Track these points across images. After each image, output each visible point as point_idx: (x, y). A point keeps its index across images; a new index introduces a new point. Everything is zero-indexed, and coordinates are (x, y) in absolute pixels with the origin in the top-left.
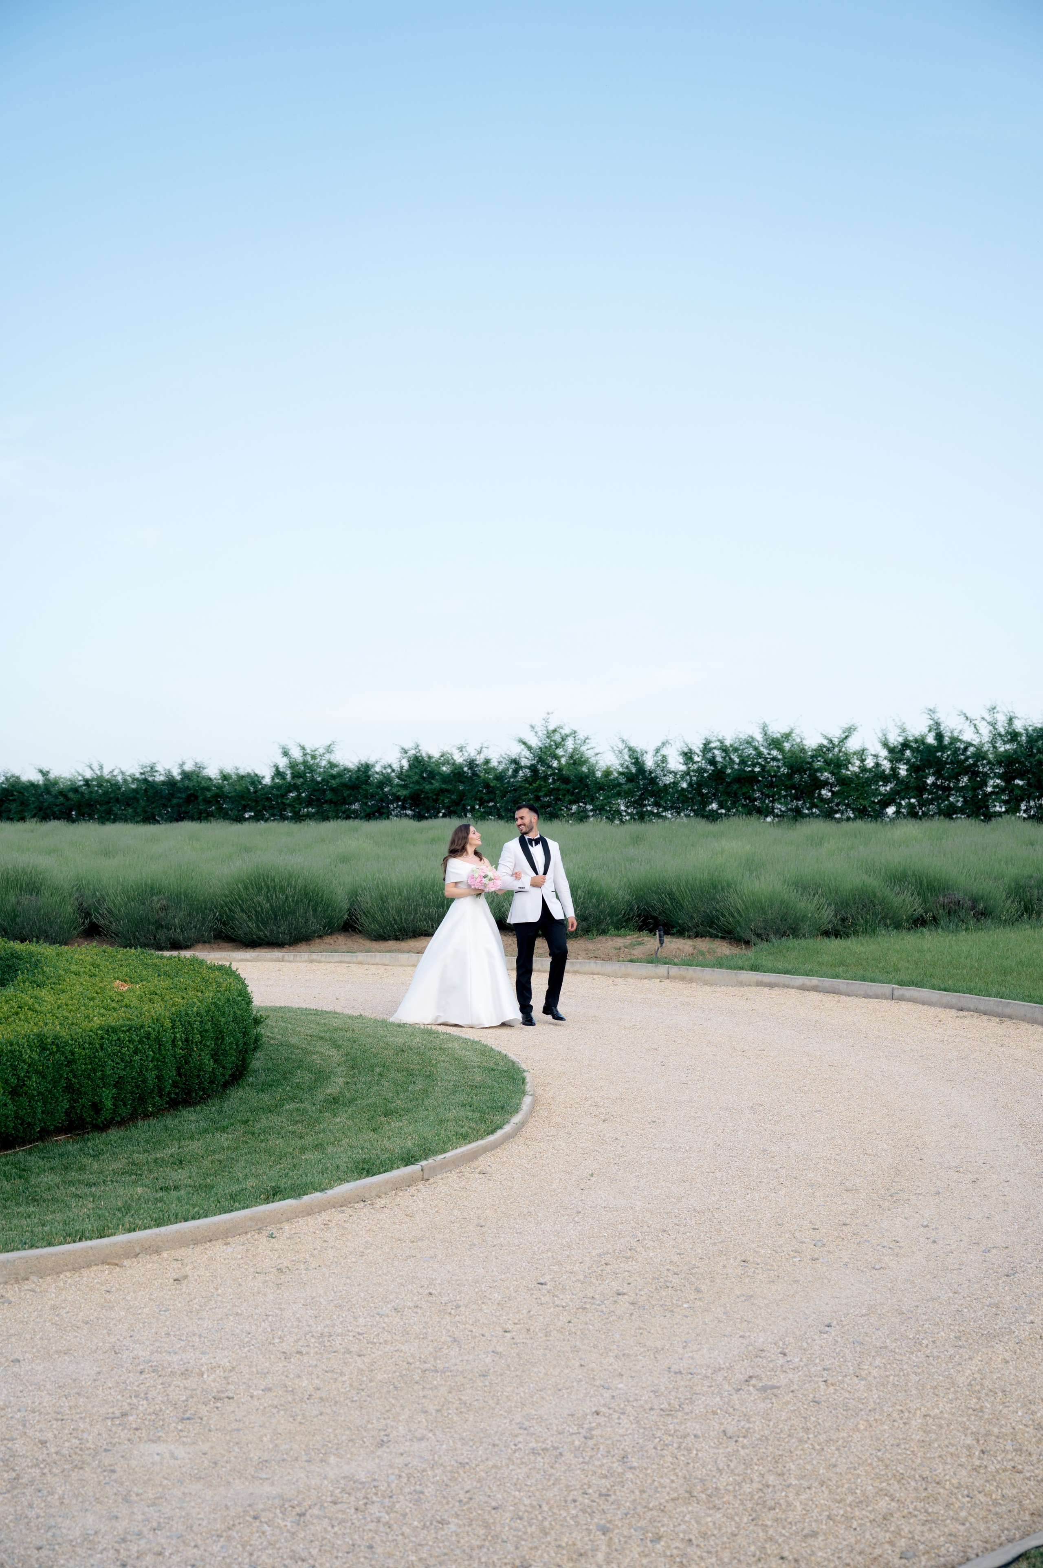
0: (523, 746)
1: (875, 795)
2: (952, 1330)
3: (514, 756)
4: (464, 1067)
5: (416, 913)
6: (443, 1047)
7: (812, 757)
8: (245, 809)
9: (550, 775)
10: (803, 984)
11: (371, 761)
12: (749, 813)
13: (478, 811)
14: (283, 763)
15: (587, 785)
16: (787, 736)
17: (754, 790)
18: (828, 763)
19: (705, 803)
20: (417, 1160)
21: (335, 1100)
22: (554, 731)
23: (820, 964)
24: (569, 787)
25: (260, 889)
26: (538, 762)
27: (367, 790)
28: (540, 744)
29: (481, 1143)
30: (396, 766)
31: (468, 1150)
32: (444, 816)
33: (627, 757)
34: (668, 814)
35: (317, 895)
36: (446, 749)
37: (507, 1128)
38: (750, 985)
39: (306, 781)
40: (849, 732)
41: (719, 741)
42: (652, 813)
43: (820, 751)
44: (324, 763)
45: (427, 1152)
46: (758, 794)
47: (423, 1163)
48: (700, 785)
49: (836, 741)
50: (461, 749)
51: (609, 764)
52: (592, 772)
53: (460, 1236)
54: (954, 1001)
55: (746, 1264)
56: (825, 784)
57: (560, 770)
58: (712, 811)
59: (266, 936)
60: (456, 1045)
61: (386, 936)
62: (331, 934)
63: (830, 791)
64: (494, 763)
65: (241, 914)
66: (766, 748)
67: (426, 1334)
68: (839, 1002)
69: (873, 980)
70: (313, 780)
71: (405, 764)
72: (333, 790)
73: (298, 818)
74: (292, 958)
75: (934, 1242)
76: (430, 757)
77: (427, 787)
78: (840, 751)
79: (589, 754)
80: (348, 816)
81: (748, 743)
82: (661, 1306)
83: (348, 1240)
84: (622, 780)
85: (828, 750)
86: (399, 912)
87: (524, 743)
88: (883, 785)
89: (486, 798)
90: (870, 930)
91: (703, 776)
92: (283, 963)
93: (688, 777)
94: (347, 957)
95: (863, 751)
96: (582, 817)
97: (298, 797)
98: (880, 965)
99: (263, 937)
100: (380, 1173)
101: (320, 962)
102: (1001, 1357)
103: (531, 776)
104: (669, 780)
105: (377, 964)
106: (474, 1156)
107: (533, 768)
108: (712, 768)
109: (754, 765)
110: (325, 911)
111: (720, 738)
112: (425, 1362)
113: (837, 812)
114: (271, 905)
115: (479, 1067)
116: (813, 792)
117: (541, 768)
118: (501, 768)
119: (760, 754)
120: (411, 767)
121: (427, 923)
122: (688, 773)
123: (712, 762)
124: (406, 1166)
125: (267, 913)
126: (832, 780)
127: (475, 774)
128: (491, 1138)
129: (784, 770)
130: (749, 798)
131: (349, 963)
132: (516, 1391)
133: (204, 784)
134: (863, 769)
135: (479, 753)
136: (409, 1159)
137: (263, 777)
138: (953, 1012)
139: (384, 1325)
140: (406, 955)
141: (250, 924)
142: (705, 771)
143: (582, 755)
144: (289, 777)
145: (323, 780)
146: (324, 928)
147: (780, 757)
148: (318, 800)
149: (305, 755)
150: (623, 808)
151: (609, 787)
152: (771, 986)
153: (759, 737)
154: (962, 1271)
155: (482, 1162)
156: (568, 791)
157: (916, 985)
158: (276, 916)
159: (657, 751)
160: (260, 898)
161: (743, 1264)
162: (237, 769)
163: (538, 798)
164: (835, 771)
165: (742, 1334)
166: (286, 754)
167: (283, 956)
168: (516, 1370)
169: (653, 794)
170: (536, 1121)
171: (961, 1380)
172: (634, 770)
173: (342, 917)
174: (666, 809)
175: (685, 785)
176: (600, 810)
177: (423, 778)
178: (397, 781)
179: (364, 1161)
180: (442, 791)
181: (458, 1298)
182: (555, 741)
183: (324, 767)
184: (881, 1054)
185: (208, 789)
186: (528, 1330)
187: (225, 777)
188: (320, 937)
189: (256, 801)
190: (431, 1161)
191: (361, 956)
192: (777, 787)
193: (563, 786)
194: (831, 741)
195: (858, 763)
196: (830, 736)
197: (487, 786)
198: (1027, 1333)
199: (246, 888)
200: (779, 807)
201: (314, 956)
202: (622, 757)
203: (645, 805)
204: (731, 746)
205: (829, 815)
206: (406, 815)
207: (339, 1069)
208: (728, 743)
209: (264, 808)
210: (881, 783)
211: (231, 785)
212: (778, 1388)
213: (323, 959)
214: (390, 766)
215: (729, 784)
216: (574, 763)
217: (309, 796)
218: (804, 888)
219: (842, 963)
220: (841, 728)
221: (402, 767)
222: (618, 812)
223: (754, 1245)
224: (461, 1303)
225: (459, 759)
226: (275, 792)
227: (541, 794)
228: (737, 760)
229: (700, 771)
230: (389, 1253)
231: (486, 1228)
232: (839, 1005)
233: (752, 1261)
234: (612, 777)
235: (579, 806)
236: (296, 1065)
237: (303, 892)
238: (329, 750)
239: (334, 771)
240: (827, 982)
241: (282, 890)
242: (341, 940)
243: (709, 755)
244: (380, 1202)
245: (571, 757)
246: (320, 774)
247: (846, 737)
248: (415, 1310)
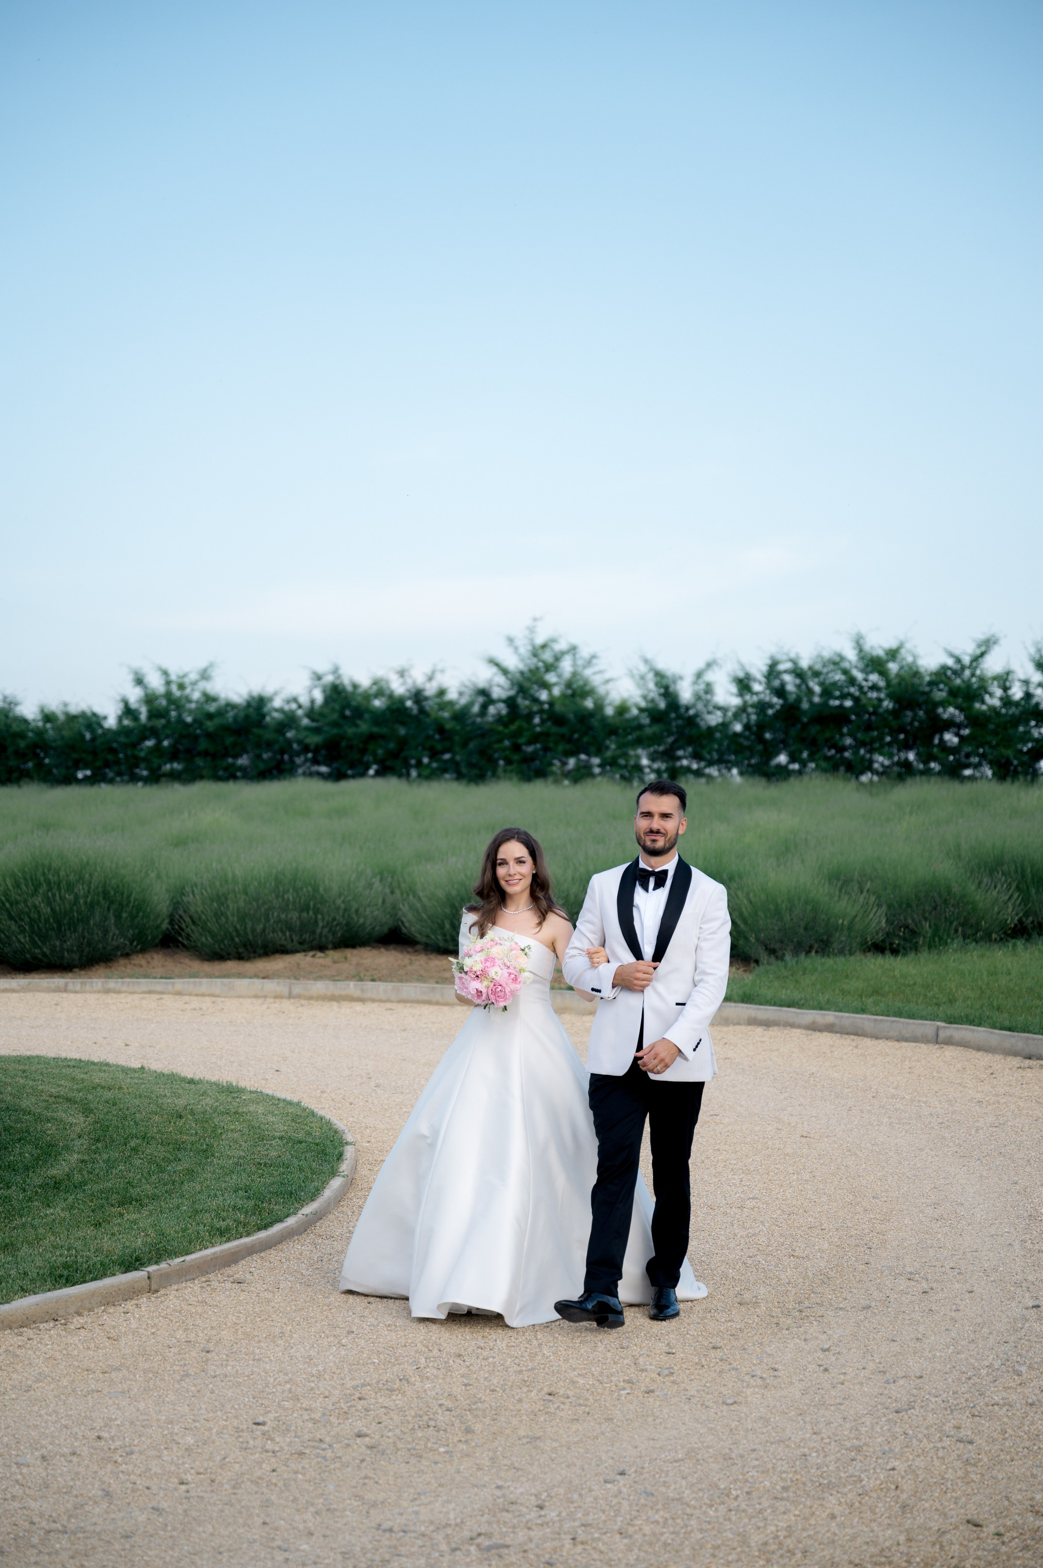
0: (495, 669)
1: (1025, 742)
2: (782, 1479)
3: (482, 684)
4: (259, 1136)
5: (267, 920)
6: (240, 1110)
7: (931, 683)
8: (78, 765)
9: (537, 713)
10: (814, 1023)
11: (268, 690)
12: (835, 768)
13: (428, 766)
14: (135, 695)
15: (591, 728)
16: (893, 654)
17: (842, 735)
18: (954, 693)
19: (770, 752)
20: (142, 1265)
21: (57, 1185)
22: (544, 646)
23: (843, 992)
24: (564, 730)
25: (37, 887)
26: (518, 692)
27: (260, 736)
28: (521, 666)
29: (245, 1240)
30: (304, 700)
31: (222, 1251)
32: (378, 774)
33: (651, 686)
34: (713, 771)
35: (122, 894)
36: (380, 673)
37: (291, 1221)
38: (738, 1024)
39: (169, 722)
40: (986, 646)
41: (791, 660)
42: (688, 770)
43: (942, 675)
44: (196, 696)
45: (159, 1254)
46: (848, 741)
47: (152, 1268)
48: (761, 727)
49: (966, 660)
50: (402, 673)
51: (625, 695)
52: (599, 707)
53: (174, 1364)
54: (1020, 1045)
55: (551, 1398)
56: (949, 724)
57: (551, 704)
58: (779, 766)
59: (44, 955)
60: (260, 1110)
61: (224, 954)
62: (143, 951)
63: (957, 734)
64: (452, 695)
65: (9, 922)
66: (863, 671)
67: (72, 1487)
68: (856, 1047)
69: (911, 1016)
70: (180, 720)
71: (319, 696)
72: (209, 736)
73: (155, 778)
74: (78, 987)
75: (826, 1370)
76: (355, 686)
77: (350, 731)
78: (973, 675)
79: (596, 681)
80: (230, 775)
81: (835, 663)
82: (409, 1450)
83: (15, 1371)
84: (645, 720)
85: (955, 672)
86: (242, 919)
87: (497, 665)
88: (1036, 726)
89: (439, 747)
90: (937, 942)
91: (765, 715)
92: (64, 995)
93: (744, 716)
94: (159, 984)
95: (1008, 673)
96: (581, 774)
97: (158, 747)
98: (929, 994)
99: (40, 956)
100: (85, 1282)
101: (119, 992)
102: (828, 1511)
103: (508, 714)
104: (714, 719)
105: (203, 995)
106: (233, 1259)
107: (510, 702)
108: (781, 701)
109: (843, 697)
110: (133, 917)
111: (793, 655)
112: (54, 1522)
113: (967, 766)
114: (52, 909)
115: (281, 1138)
116: (932, 738)
117: (523, 703)
118: (463, 701)
119: (852, 681)
120: (328, 700)
121: (284, 934)
122: (743, 709)
123: (780, 692)
124: (126, 1272)
125: (47, 921)
126: (959, 717)
127: (422, 711)
128: (262, 1234)
129: (887, 704)
130: (834, 746)
131: (163, 993)
132: (163, 1554)
133: (15, 728)
134: (1007, 701)
135: (430, 679)
136: (131, 1264)
137: (105, 718)
138: (1016, 1061)
139: (19, 1477)
140: (245, 982)
141: (21, 937)
142: (771, 706)
143: (586, 682)
144: (143, 717)
145: (195, 721)
146: (131, 944)
147: (882, 684)
148: (188, 751)
149: (168, 683)
150: (645, 762)
151: (625, 730)
152: (767, 1024)
153: (851, 655)
154: (842, 1407)
155: (239, 1270)
156: (563, 736)
157: (971, 1022)
158: (60, 926)
159: (699, 675)
160: (38, 900)
161: (547, 1397)
162: (66, 705)
163: (517, 748)
164: (965, 705)
165: (500, 1483)
166: (139, 681)
167: (66, 984)
168: (174, 1529)
169: (690, 741)
170: (343, 1212)
171: (756, 1539)
172: (662, 705)
173: (158, 927)
174: (710, 764)
175: (738, 728)
176: (610, 764)
177: (344, 717)
178: (305, 722)
179: (66, 1266)
180: (372, 737)
181: (136, 1442)
182: (544, 662)
183: (197, 702)
184: (885, 1120)
185: (21, 735)
186: (213, 1481)
187: (48, 717)
188: (127, 955)
189: (94, 753)
190: (163, 1265)
191: (179, 984)
192: (877, 729)
193: (555, 730)
194: (958, 660)
195: (999, 692)
196: (957, 652)
197: (441, 730)
198: (878, 1482)
199: (17, 885)
200: (880, 760)
201: (112, 984)
202: (645, 685)
203: (679, 758)
204: (810, 668)
205: (953, 772)
206: (320, 775)
207: (77, 1143)
208: (804, 664)
209: (107, 764)
210: (1033, 723)
211: (58, 729)
212: (508, 1547)
213: (124, 988)
214: (295, 700)
215: (805, 726)
216: (573, 695)
217: (173, 746)
218: (847, 882)
219: (876, 992)
220: (974, 641)
221: (313, 702)
222: (639, 768)
223: (573, 1374)
224: (136, 1449)
225: (398, 688)
226: (123, 739)
227: (521, 741)
228: (817, 689)
229: (762, 706)
230: (66, 1387)
231: (213, 1354)
232: (855, 1051)
233: (561, 1393)
234: (627, 716)
235: (579, 760)
236: (18, 1136)
237: (100, 889)
238: (205, 675)
239: (212, 708)
240: (847, 1019)
241: (70, 887)
242: (157, 959)
243: (776, 683)
244: (78, 1321)
245: (569, 685)
246: (190, 712)
247: (982, 655)
248: (70, 1458)
